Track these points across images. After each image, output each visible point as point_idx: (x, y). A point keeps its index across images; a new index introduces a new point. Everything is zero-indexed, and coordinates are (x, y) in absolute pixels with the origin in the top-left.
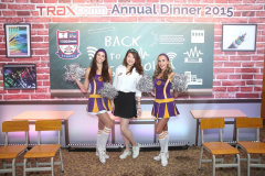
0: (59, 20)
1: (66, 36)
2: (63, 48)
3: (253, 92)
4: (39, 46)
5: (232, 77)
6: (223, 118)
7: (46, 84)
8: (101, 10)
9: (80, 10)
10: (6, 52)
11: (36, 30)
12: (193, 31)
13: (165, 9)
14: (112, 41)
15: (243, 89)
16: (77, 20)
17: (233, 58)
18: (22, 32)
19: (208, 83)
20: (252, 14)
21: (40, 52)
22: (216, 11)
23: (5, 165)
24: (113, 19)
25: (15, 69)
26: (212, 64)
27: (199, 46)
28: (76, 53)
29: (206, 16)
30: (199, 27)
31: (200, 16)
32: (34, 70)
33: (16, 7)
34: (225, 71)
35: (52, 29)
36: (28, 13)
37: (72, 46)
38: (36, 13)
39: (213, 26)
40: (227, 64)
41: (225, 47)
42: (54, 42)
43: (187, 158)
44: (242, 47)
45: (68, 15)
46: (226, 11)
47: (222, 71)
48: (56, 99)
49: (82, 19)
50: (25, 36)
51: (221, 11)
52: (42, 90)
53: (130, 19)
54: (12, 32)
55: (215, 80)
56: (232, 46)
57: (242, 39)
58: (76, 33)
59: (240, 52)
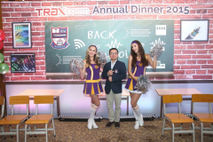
0: (53, 19)
1: (58, 31)
2: (56, 40)
3: (207, 74)
4: (38, 39)
5: (189, 62)
6: (181, 95)
7: (42, 68)
8: (85, 11)
9: (68, 11)
10: (12, 44)
11: (36, 27)
12: (157, 26)
13: (134, 9)
14: (94, 34)
15: (198, 72)
16: (66, 18)
17: (190, 47)
18: (25, 29)
19: (170, 67)
20: (205, 11)
21: (38, 44)
22: (175, 9)
23: (11, 129)
24: (94, 18)
25: (20, 57)
26: (173, 52)
27: (162, 38)
28: (66, 44)
29: (167, 14)
30: (162, 23)
31: (162, 14)
32: (33, 58)
33: (20, 10)
34: (183, 57)
35: (47, 26)
36: (29, 14)
37: (62, 39)
38: (35, 14)
39: (173, 22)
40: (185, 52)
41: (183, 38)
42: (49, 36)
43: (153, 127)
44: (197, 38)
45: (60, 15)
46: (183, 9)
47: (181, 57)
48: (50, 80)
49: (70, 18)
50: (27, 32)
51: (179, 10)
52: (39, 73)
53: (108, 18)
54: (17, 29)
55: (176, 65)
56: (189, 37)
57: (196, 31)
58: (66, 29)
59: (196, 42)
